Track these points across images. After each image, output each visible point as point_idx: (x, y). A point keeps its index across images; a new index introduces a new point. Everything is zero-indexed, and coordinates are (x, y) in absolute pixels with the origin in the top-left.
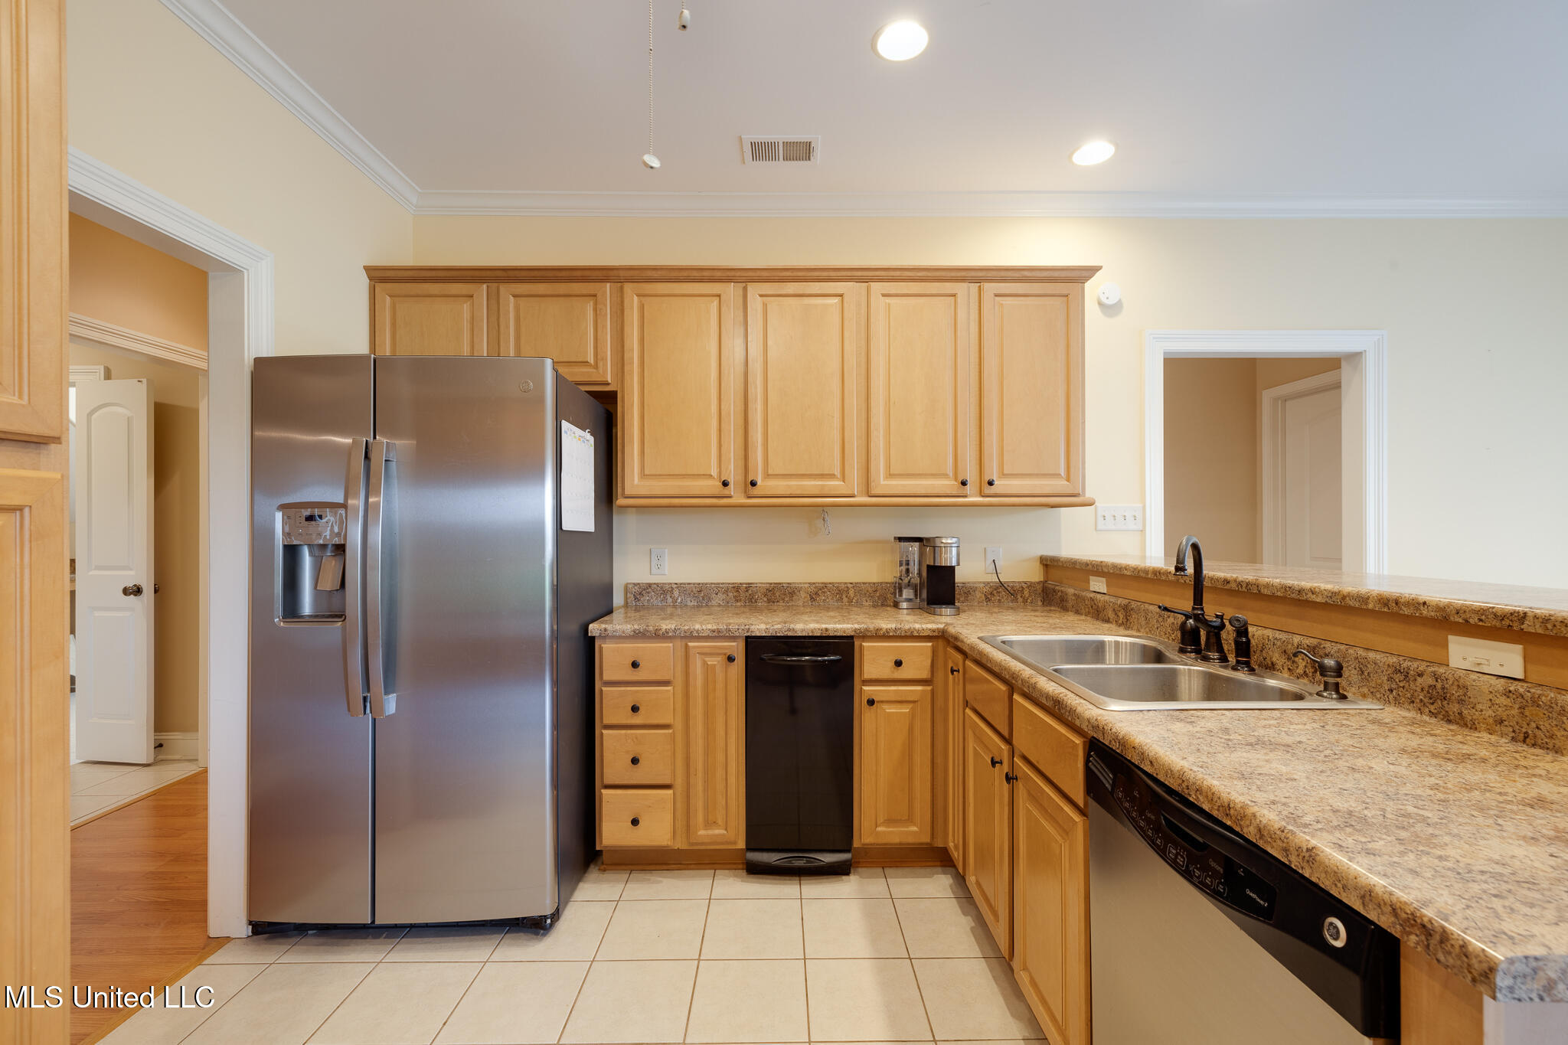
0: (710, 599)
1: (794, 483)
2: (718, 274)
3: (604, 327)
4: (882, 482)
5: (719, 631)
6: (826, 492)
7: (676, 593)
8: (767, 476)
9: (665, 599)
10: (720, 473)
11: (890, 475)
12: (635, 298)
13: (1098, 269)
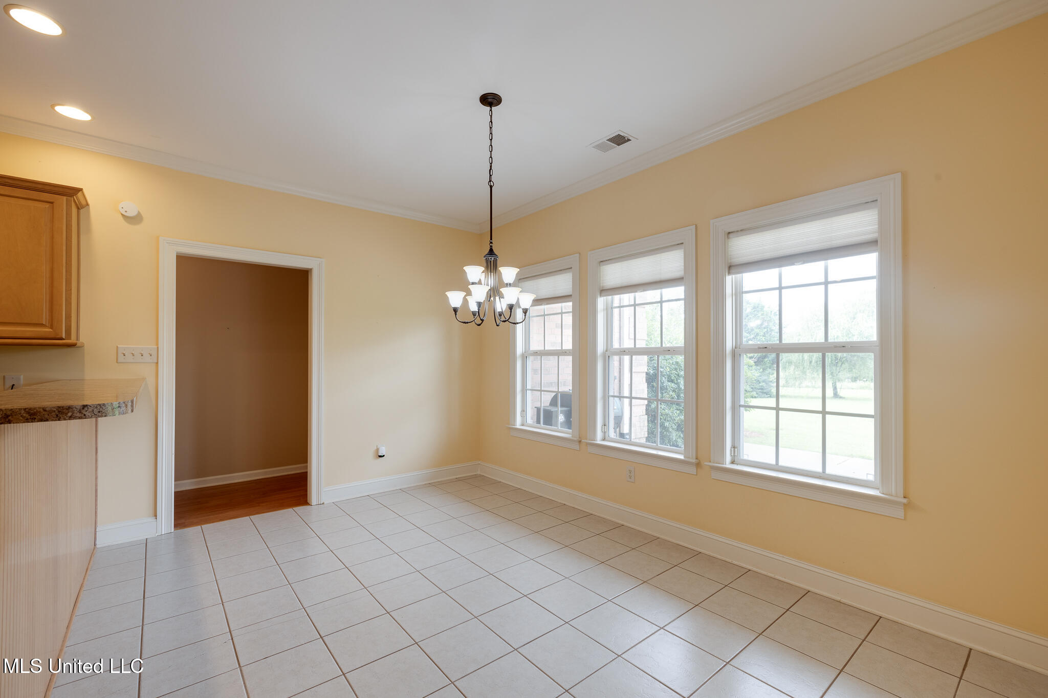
13: (80, 190)
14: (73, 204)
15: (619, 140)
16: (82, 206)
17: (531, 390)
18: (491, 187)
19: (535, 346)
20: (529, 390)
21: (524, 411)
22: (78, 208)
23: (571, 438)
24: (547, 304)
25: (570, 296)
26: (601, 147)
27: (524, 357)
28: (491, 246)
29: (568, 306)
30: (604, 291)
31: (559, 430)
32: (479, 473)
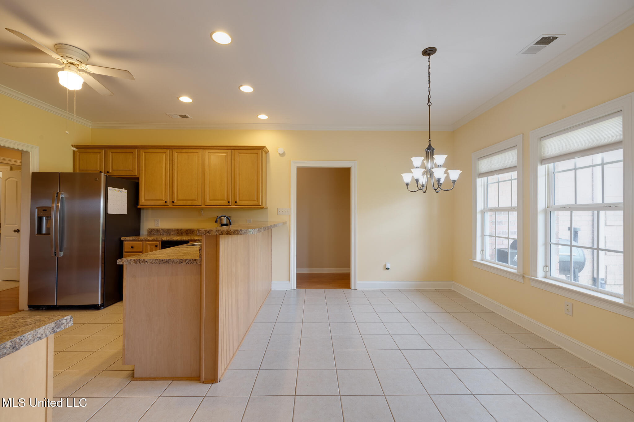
0: (170, 233)
1: (184, 202)
2: (165, 147)
3: (135, 161)
4: (208, 202)
5: (154, 239)
6: (193, 204)
7: (161, 231)
8: (178, 200)
9: (158, 233)
10: (165, 199)
11: (211, 200)
12: (144, 153)
13: (264, 147)
14: (263, 152)
15: (546, 41)
16: (267, 152)
17: (490, 236)
18: (429, 106)
19: (492, 204)
20: (487, 235)
21: (483, 250)
22: (266, 154)
23: (517, 273)
24: (499, 174)
25: (515, 167)
26: (530, 51)
27: (483, 213)
28: (430, 143)
29: (514, 174)
30: (544, 160)
31: (510, 267)
32: (452, 289)
